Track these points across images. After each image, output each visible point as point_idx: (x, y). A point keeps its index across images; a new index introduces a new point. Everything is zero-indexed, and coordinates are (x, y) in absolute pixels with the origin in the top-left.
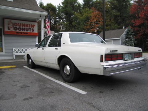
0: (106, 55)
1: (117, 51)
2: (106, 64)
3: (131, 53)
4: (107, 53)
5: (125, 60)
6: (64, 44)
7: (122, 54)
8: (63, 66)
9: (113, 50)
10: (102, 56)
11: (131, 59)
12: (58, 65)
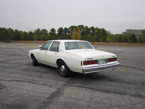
0: (84, 62)
1: (92, 59)
3: (105, 59)
4: (85, 60)
5: (99, 64)
6: (61, 50)
7: (97, 60)
9: (90, 58)
10: (82, 62)
11: (105, 63)
12: (57, 65)
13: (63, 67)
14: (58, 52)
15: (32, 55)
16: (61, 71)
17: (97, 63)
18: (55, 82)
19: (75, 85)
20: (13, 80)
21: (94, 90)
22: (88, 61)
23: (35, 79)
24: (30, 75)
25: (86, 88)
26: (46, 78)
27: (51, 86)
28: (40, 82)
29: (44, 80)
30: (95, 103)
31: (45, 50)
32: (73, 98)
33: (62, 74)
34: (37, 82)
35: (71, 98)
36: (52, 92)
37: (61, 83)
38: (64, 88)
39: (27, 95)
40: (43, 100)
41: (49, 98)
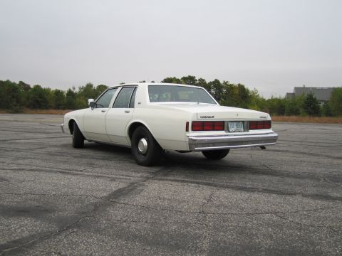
0: (194, 123)
1: (213, 117)
2: (194, 135)
3: (243, 122)
4: (196, 120)
5: (229, 132)
6: (139, 103)
7: (224, 122)
8: (136, 141)
9: (206, 115)
10: (187, 123)
11: (242, 129)
12: (128, 139)
13: (144, 141)
14: (133, 107)
15: (72, 123)
16: (140, 153)
17: (223, 130)
18: (125, 173)
19: (172, 178)
20: (23, 169)
21: (216, 186)
22: (203, 123)
23: (77, 167)
24: (65, 162)
25: (198, 183)
26: (102, 166)
27: (113, 180)
28: (87, 173)
29: (98, 169)
30: (218, 207)
31: (103, 107)
32: (164, 199)
33: (142, 159)
34: (80, 173)
35: (160, 198)
36: (114, 189)
37: (139, 175)
38: (146, 183)
39: (54, 193)
40: (92, 200)
41: (108, 198)
